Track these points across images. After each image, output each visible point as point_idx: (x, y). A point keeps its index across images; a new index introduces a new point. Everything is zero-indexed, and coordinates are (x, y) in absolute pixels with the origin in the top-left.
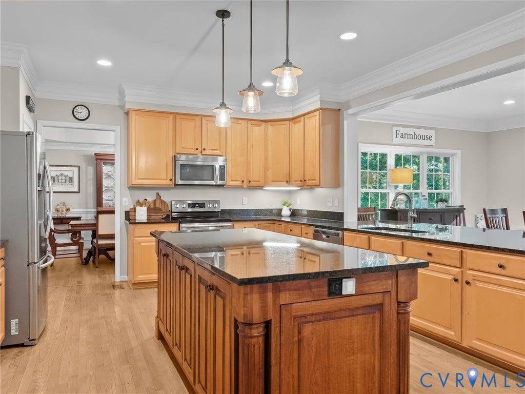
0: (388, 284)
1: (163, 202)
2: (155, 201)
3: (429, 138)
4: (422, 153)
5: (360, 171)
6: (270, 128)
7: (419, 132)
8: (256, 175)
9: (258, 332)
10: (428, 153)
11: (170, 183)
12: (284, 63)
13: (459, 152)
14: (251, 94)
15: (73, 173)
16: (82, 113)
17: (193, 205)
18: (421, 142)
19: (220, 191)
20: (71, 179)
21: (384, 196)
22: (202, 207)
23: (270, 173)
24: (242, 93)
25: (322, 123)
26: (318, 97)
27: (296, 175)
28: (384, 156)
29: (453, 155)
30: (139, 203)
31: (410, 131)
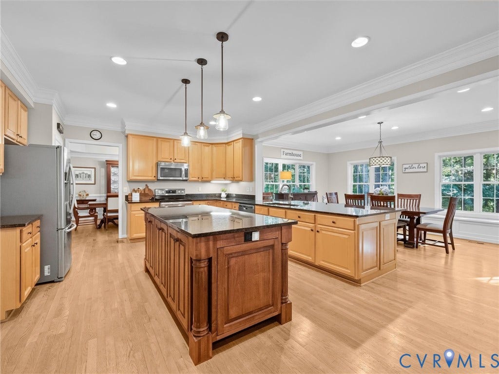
0: (277, 234)
1: (149, 190)
2: (144, 190)
3: (300, 156)
4: (297, 163)
5: (264, 173)
6: (215, 148)
7: (294, 152)
8: (206, 174)
9: (204, 264)
10: (299, 164)
11: (154, 178)
12: (220, 112)
13: (314, 163)
14: (202, 128)
15: (91, 172)
16: (98, 135)
17: (169, 192)
18: (296, 157)
19: (185, 183)
20: (89, 176)
21: (277, 187)
22: (174, 193)
23: (214, 173)
24: (197, 127)
25: (244, 146)
26: (241, 132)
27: (230, 174)
28: (277, 165)
29: (312, 165)
30: (134, 191)
31: (290, 152)
